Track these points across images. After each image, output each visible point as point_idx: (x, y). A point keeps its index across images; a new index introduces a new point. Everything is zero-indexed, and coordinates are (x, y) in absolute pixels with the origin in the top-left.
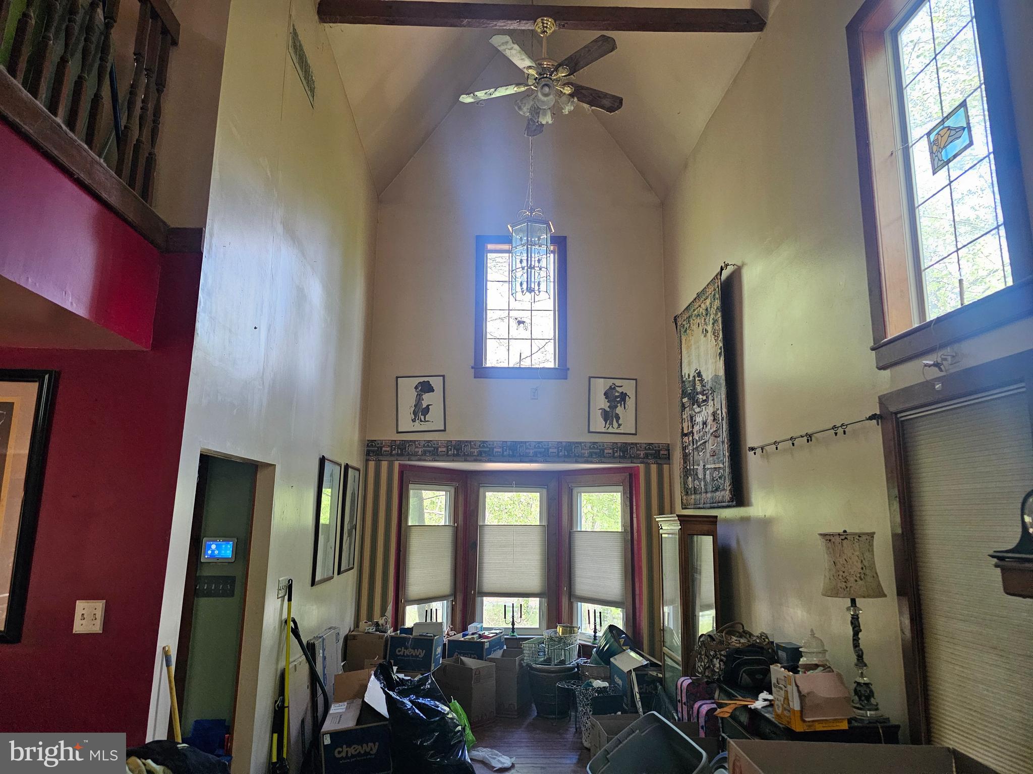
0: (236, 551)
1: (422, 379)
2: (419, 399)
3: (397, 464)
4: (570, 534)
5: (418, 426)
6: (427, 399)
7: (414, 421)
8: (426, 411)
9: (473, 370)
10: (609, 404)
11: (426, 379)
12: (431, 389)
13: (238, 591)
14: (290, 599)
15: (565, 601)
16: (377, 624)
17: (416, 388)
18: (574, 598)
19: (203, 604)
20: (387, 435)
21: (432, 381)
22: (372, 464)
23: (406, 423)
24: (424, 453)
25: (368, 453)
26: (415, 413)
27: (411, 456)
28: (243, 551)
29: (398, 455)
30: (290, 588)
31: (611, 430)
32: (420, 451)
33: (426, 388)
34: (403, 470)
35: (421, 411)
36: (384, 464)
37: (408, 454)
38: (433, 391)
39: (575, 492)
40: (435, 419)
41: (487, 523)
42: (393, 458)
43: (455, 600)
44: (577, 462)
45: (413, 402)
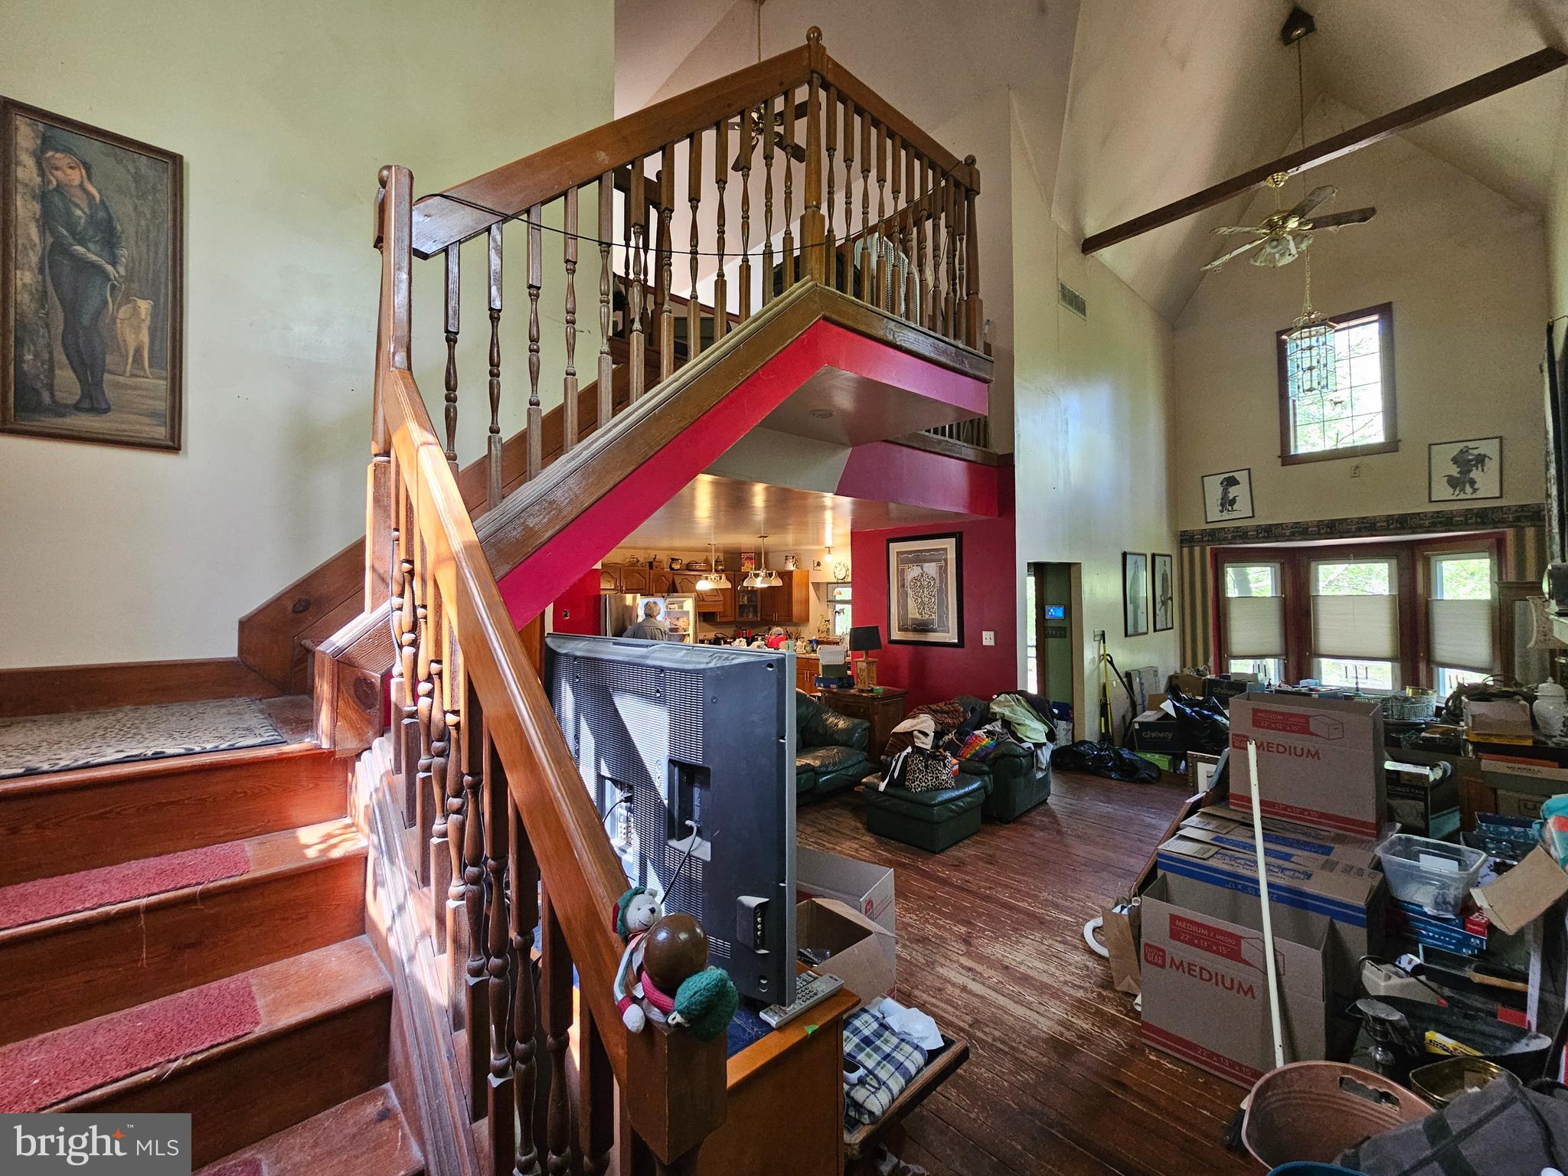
0: (1065, 613)
1: (1227, 475)
2: (1225, 493)
3: (1208, 548)
4: (1427, 604)
5: (1226, 516)
6: (1233, 491)
7: (1222, 511)
8: (1233, 502)
9: (1280, 460)
10: (1459, 470)
11: (1231, 474)
12: (1236, 482)
13: (1068, 634)
14: (1104, 642)
15: (1422, 667)
16: (1198, 671)
17: (1222, 483)
18: (1431, 663)
19: (1052, 643)
20: (1197, 525)
21: (1236, 475)
22: (1186, 550)
23: (1214, 513)
24: (1234, 538)
25: (1182, 541)
26: (1222, 505)
27: (1220, 541)
28: (1068, 612)
29: (1208, 541)
30: (1103, 635)
31: (1462, 496)
32: (1230, 536)
33: (1231, 482)
34: (1215, 554)
35: (1227, 503)
36: (1197, 550)
37: (1219, 540)
38: (1239, 483)
39: (1433, 560)
40: (1242, 508)
41: (1321, 593)
42: (1205, 544)
43: (1287, 658)
44: (1413, 533)
45: (1219, 495)
